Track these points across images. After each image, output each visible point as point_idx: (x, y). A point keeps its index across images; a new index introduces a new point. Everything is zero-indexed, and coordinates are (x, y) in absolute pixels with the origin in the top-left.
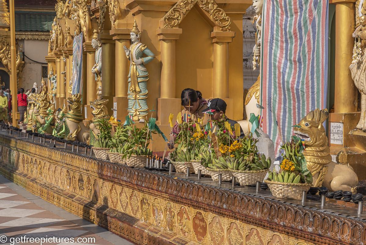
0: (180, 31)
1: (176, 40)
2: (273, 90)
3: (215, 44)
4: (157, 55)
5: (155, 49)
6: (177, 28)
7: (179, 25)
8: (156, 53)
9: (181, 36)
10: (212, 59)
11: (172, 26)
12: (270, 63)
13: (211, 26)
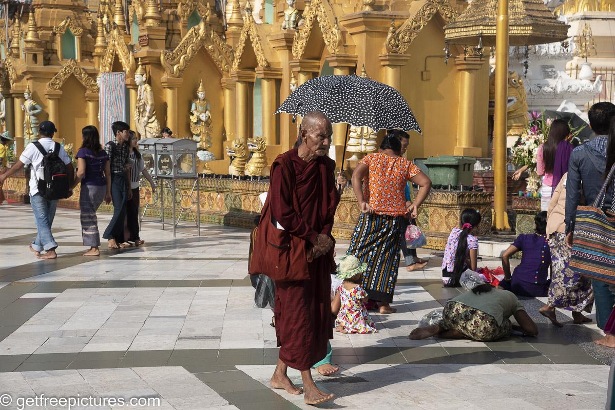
0: (61, 92)
1: (59, 99)
2: (106, 133)
3: (88, 102)
4: (45, 108)
5: (43, 105)
6: (59, 91)
7: (60, 89)
8: (44, 107)
9: (61, 95)
10: (86, 111)
11: (55, 89)
12: (105, 118)
13: (85, 89)
